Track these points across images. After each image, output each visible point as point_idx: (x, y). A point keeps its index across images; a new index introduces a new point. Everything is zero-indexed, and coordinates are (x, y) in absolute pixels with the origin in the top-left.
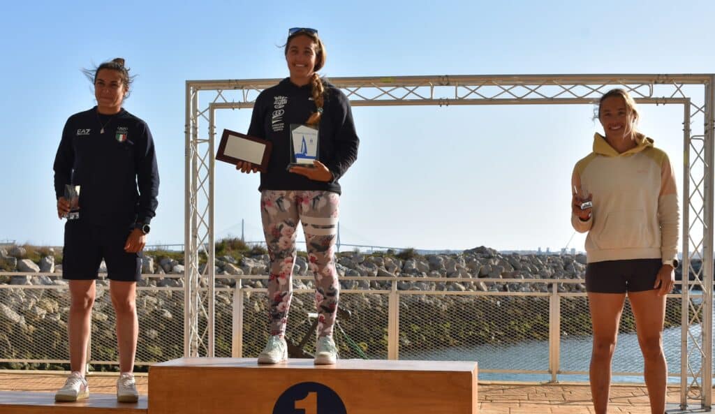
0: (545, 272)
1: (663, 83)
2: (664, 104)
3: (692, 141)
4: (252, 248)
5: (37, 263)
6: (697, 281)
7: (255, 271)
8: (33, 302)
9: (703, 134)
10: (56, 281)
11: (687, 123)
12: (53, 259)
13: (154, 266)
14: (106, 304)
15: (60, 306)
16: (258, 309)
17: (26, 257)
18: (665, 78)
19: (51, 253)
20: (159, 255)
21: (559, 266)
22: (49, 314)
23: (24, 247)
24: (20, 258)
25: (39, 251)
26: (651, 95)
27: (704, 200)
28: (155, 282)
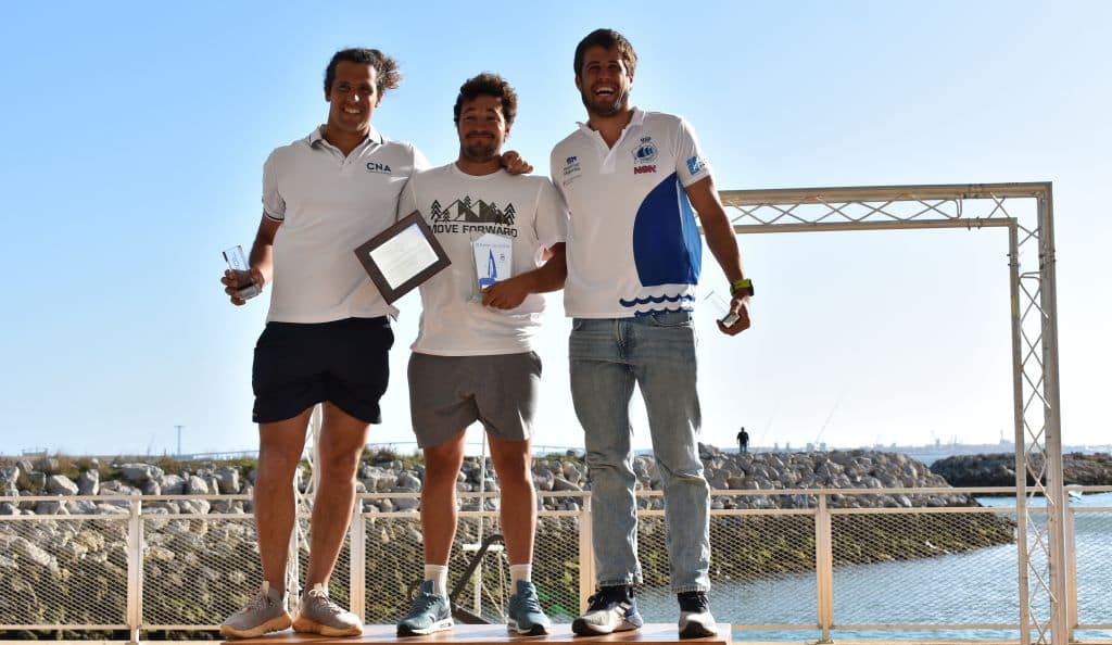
0: (787, 477)
1: (976, 197)
2: (979, 227)
3: (1023, 280)
4: (377, 452)
5: (75, 481)
6: (1038, 487)
7: (382, 484)
8: (68, 536)
9: (1038, 270)
10: (101, 506)
11: (1013, 254)
12: (97, 475)
13: (240, 481)
14: (172, 537)
15: (106, 540)
16: (386, 539)
17: (58, 472)
18: (979, 189)
19: (95, 466)
20: (248, 465)
21: (807, 468)
22: (91, 552)
23: (56, 457)
24: (50, 473)
25: (76, 464)
26: (959, 216)
27: (1044, 367)
28: (241, 504)
